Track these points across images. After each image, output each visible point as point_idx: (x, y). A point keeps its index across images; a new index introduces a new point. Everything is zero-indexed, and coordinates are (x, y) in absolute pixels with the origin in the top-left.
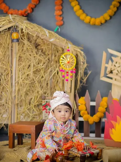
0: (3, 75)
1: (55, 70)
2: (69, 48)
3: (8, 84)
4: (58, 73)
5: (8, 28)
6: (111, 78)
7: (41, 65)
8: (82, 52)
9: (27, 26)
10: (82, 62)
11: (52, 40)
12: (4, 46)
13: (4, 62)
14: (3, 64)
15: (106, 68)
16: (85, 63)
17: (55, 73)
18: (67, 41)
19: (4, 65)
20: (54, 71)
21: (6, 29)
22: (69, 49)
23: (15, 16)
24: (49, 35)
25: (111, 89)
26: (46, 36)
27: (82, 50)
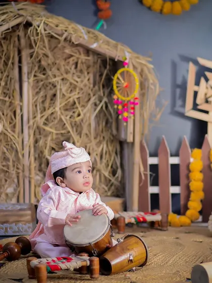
0: (5, 114)
1: (101, 102)
2: (126, 59)
3: (14, 131)
4: (107, 107)
5: (12, 27)
6: (207, 112)
7: (77, 93)
8: (151, 66)
9: (46, 22)
10: (152, 84)
11: (94, 46)
12: (4, 61)
13: (5, 91)
14: (4, 93)
15: (196, 93)
16: (158, 86)
17: (102, 107)
18: (122, 47)
19: (6, 97)
20: (99, 104)
21: (9, 29)
22: (127, 61)
23: (24, 5)
24: (89, 37)
25: (206, 132)
26: (84, 38)
27: (150, 62)
